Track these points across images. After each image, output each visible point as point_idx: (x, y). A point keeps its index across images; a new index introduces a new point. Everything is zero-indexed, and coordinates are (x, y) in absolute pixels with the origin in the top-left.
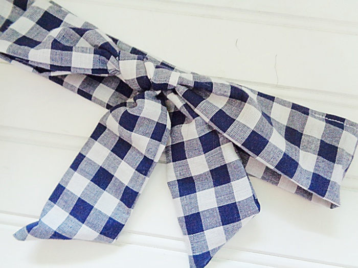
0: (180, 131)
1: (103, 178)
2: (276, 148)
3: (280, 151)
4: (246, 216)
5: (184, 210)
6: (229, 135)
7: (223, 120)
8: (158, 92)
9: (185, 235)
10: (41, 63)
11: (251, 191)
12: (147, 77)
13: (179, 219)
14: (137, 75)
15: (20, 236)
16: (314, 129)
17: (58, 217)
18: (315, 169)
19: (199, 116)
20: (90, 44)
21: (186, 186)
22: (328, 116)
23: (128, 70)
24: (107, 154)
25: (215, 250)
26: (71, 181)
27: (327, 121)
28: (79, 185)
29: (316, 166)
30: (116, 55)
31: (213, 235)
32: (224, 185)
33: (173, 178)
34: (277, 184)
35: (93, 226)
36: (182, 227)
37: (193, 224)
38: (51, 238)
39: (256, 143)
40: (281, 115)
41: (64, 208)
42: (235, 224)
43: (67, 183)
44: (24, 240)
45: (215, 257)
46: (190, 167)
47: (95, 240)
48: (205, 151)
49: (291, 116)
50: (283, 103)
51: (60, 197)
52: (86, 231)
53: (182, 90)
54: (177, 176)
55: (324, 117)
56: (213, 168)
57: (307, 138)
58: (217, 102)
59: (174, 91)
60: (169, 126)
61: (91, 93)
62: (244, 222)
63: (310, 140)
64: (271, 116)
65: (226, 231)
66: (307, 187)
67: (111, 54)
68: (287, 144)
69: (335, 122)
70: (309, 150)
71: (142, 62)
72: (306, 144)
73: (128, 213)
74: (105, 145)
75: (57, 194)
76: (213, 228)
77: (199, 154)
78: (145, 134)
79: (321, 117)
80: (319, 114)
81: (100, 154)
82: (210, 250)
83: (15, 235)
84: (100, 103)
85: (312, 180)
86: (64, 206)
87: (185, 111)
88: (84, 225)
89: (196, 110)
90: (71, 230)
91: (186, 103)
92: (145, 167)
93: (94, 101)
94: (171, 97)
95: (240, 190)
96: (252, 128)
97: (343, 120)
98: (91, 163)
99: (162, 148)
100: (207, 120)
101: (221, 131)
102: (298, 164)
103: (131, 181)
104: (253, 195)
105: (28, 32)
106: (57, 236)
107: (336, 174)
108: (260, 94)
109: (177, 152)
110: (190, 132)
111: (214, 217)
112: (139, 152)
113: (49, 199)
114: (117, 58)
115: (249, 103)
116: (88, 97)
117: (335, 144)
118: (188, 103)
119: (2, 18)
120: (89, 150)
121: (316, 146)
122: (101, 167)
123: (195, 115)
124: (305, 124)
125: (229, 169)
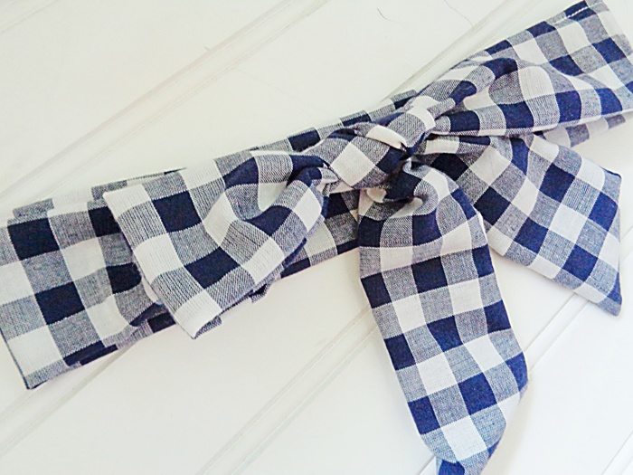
0: (476, 178)
3: (591, 90)
5: (556, 262)
6: (540, 124)
7: (519, 114)
8: (410, 159)
9: (580, 284)
12: (392, 148)
16: (576, 39)
17: (465, 435)
18: (623, 80)
19: (490, 136)
24: (419, 302)
25: (619, 263)
26: (424, 382)
27: (576, 18)
29: (619, 76)
31: (609, 252)
33: (508, 242)
35: (508, 392)
36: (567, 283)
41: (456, 416)
43: (422, 389)
46: (520, 208)
48: (525, 173)
49: (542, 45)
50: (520, 38)
51: (436, 413)
54: (510, 237)
55: (566, 18)
56: (540, 183)
57: (579, 56)
63: (584, 54)
67: (315, 166)
70: (594, 66)
72: (585, 63)
75: (424, 414)
77: (522, 182)
79: (562, 20)
80: (558, 17)
81: (410, 313)
84: (326, 256)
86: (452, 415)
88: (499, 404)
89: (481, 133)
92: (482, 259)
95: (590, 175)
96: (552, 92)
97: (583, 4)
98: (417, 333)
99: (480, 217)
100: (503, 132)
101: (526, 130)
104: (604, 170)
105: (181, 256)
108: (490, 51)
111: (594, 231)
112: (460, 254)
115: (522, 67)
116: (305, 264)
117: (605, 37)
118: (464, 133)
119: (27, 300)
120: (396, 323)
121: (596, 56)
122: (428, 325)
123: (486, 141)
124: (561, 41)
125: (560, 165)
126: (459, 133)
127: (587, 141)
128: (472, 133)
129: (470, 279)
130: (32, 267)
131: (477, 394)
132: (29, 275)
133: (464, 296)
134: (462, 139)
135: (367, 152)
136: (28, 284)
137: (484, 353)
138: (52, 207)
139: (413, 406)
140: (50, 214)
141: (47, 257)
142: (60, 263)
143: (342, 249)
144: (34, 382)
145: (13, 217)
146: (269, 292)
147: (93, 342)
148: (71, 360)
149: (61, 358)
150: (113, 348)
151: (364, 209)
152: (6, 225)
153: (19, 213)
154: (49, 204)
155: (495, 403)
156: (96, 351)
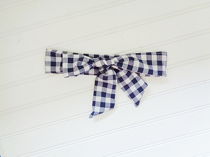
0: (119, 74)
1: (104, 95)
2: (146, 69)
3: (148, 69)
4: (145, 88)
5: (128, 93)
6: (133, 71)
8: (109, 67)
9: (131, 99)
11: (144, 82)
12: (105, 65)
13: (128, 96)
14: (102, 65)
15: (90, 117)
16: (154, 58)
17: (98, 109)
18: (158, 70)
19: (123, 69)
21: (126, 87)
22: (157, 53)
23: (98, 64)
24: (102, 88)
25: (140, 99)
27: (157, 55)
28: (99, 99)
30: (93, 61)
31: (138, 96)
32: (136, 83)
33: (122, 86)
35: (108, 107)
37: (132, 96)
39: (141, 70)
40: (144, 58)
41: (98, 106)
42: (143, 91)
43: (95, 100)
44: (92, 118)
45: (140, 101)
46: (126, 82)
47: (109, 110)
48: (128, 77)
49: (147, 57)
50: (144, 54)
51: (96, 104)
52: (106, 109)
53: (116, 64)
56: (132, 80)
58: (126, 63)
59: (114, 65)
60: (116, 74)
62: (145, 90)
64: (142, 60)
65: (141, 94)
66: (157, 75)
68: (149, 66)
69: (159, 54)
71: (101, 61)
72: (154, 63)
73: (114, 100)
74: (100, 86)
75: (94, 103)
76: (138, 94)
78: (111, 80)
80: (154, 53)
81: (100, 89)
84: (92, 75)
85: (158, 73)
87: (119, 69)
90: (102, 111)
92: (114, 87)
94: (113, 67)
95: (141, 83)
96: (138, 67)
97: (161, 52)
98: (99, 92)
99: (117, 80)
100: (126, 69)
101: (130, 71)
102: (153, 70)
103: (112, 92)
106: (100, 113)
107: (164, 68)
108: (136, 54)
109: (121, 80)
110: (122, 74)
111: (137, 92)
112: (111, 84)
113: (93, 105)
115: (135, 60)
116: (88, 74)
117: (161, 60)
119: (49, 62)
120: (96, 89)
121: (156, 63)
122: (102, 92)
124: (151, 57)
125: (136, 79)
129: (111, 89)
131: (103, 105)
132: (51, 59)
133: (109, 91)
134: (119, 68)
135: (101, 63)
137: (108, 100)
139: (93, 101)
140: (56, 52)
141: (54, 57)
142: (55, 59)
143: (95, 75)
144: (46, 72)
146: (77, 76)
148: (52, 72)
149: (50, 71)
150: (57, 73)
151: (100, 71)
152: (51, 51)
153: (53, 50)
154: (56, 51)
155: (105, 107)
156: (55, 72)
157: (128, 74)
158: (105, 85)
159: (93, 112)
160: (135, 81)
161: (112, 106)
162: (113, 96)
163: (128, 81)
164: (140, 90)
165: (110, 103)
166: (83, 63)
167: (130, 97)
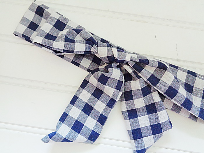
0: (130, 85)
1: (88, 109)
2: (182, 95)
3: (184, 97)
4: (165, 130)
5: (131, 126)
6: (157, 88)
7: (154, 80)
8: (118, 64)
9: (132, 139)
10: (58, 49)
11: (168, 117)
12: (114, 56)
13: (128, 131)
14: (107, 55)
15: (45, 140)
16: (200, 84)
17: (65, 130)
18: (201, 106)
19: (141, 77)
20: (82, 38)
23: (102, 52)
24: (90, 96)
26: (71, 111)
28: (75, 113)
29: (201, 104)
31: (148, 140)
32: (153, 114)
33: (125, 109)
34: (179, 113)
35: (84, 135)
36: (130, 135)
37: (136, 134)
38: (62, 141)
39: (172, 92)
40: (182, 76)
41: (68, 125)
42: (159, 134)
43: (69, 112)
44: (47, 142)
46: (135, 104)
47: (85, 142)
48: (144, 96)
49: (187, 77)
50: (183, 70)
51: (66, 120)
52: (80, 138)
53: (133, 63)
54: (127, 109)
56: (147, 104)
57: (196, 89)
58: (150, 70)
59: (127, 64)
60: (124, 83)
61: (79, 63)
62: (164, 133)
63: (198, 90)
64: (177, 77)
65: (155, 138)
66: (197, 115)
67: (94, 44)
68: (186, 93)
70: (197, 95)
71: (110, 48)
72: (195, 92)
73: (102, 128)
74: (88, 91)
75: (64, 117)
76: (148, 136)
77: (141, 97)
78: (112, 87)
79: (202, 78)
81: (86, 96)
82: (146, 148)
83: (42, 140)
84: (84, 68)
85: (200, 112)
86: (68, 124)
87: (133, 75)
88: (79, 135)
89: (139, 74)
90: (72, 137)
91: (134, 70)
92: (111, 103)
93: (81, 67)
94: (125, 67)
95: (162, 116)
96: (170, 84)
98: (81, 101)
99: (121, 93)
100: (146, 80)
102: (192, 103)
103: (104, 111)
104: (169, 119)
105: (50, 31)
106: (65, 140)
108: (171, 65)
109: (128, 96)
110: (136, 85)
111: (148, 130)
112: (108, 96)
113: (60, 120)
114: (97, 45)
115: (168, 71)
118: (135, 70)
119: (29, 21)
120: (80, 94)
121: (201, 93)
122: (86, 103)
123: (139, 77)
124: (195, 81)
125: (156, 105)
126: (134, 69)
127: (177, 114)
128: (138, 73)
129: (104, 103)
130: (36, 16)
131: (78, 127)
132: (34, 17)
133: (100, 106)
134: (134, 71)
135: (108, 52)
136: (32, 18)
137: (90, 123)
138: (48, 9)
139: (64, 113)
140: (46, 10)
141: (39, 17)
142: (40, 20)
143: (89, 70)
144: (15, 33)
145: (41, 5)
147: (29, 37)
149: (22, 33)
152: (39, 5)
153: (42, 5)
154: (48, 8)
155: (79, 133)
156: (28, 39)
157: (146, 91)
158: (98, 93)
159: (55, 133)
160: (151, 109)
161: (93, 137)
162: (102, 120)
163: (139, 103)
164: (157, 129)
165: (92, 129)
166: (78, 38)
167: (132, 134)
